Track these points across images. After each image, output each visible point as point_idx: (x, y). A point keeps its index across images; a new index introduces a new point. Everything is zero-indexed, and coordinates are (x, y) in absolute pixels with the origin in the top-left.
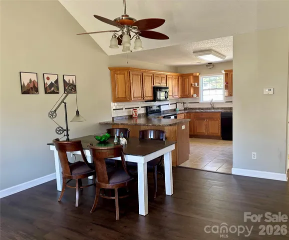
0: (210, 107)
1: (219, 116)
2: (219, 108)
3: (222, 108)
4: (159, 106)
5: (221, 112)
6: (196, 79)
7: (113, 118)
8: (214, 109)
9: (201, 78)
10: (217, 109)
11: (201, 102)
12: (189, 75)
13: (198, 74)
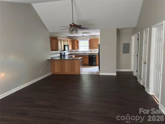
0: (84, 53)
1: (88, 56)
2: (87, 54)
3: (88, 54)
4: (65, 53)
5: (89, 55)
6: (78, 42)
7: (51, 57)
8: (85, 54)
9: (79, 41)
10: (86, 54)
11: (79, 51)
12: (75, 40)
13: (78, 40)
